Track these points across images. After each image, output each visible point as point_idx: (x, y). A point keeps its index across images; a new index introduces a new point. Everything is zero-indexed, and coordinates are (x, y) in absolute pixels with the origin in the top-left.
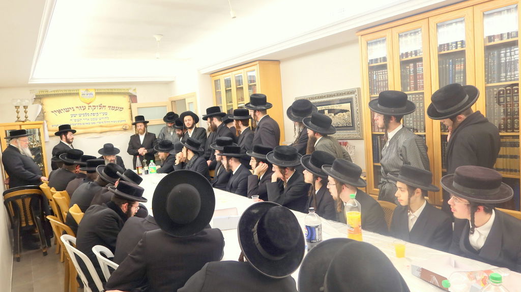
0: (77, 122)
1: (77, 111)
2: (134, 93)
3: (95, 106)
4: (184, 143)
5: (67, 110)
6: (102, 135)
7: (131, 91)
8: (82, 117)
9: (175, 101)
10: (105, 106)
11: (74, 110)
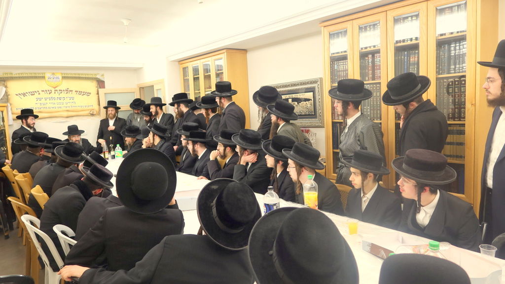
0: (42, 106)
1: (43, 95)
2: (102, 79)
4: (151, 128)
5: (33, 94)
6: (68, 119)
7: (98, 76)
8: (48, 101)
9: (143, 88)
10: (72, 91)
11: (39, 94)
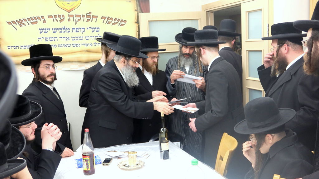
1: (50, 23)
3: (79, 16)
5: (34, 20)
8: (58, 34)
10: (96, 17)
11: (44, 21)
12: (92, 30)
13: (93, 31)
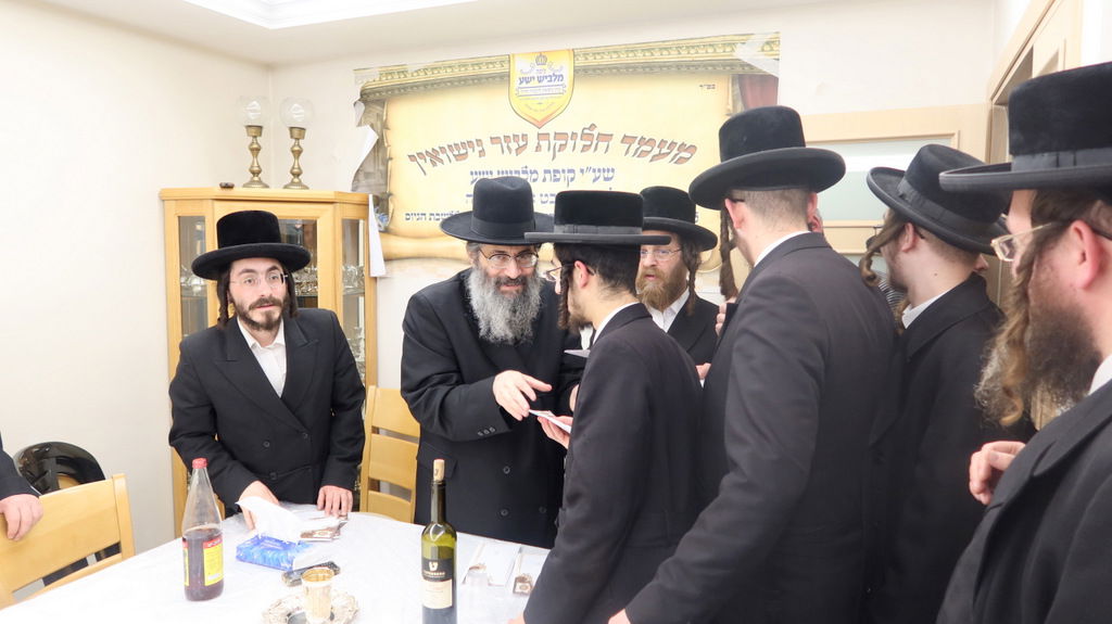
2: (764, 64)
3: (563, 136)
5: (460, 151)
11: (482, 153)
12: (591, 175)
13: (595, 180)
